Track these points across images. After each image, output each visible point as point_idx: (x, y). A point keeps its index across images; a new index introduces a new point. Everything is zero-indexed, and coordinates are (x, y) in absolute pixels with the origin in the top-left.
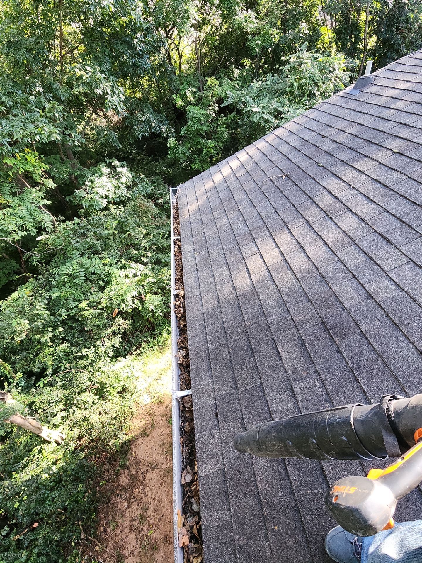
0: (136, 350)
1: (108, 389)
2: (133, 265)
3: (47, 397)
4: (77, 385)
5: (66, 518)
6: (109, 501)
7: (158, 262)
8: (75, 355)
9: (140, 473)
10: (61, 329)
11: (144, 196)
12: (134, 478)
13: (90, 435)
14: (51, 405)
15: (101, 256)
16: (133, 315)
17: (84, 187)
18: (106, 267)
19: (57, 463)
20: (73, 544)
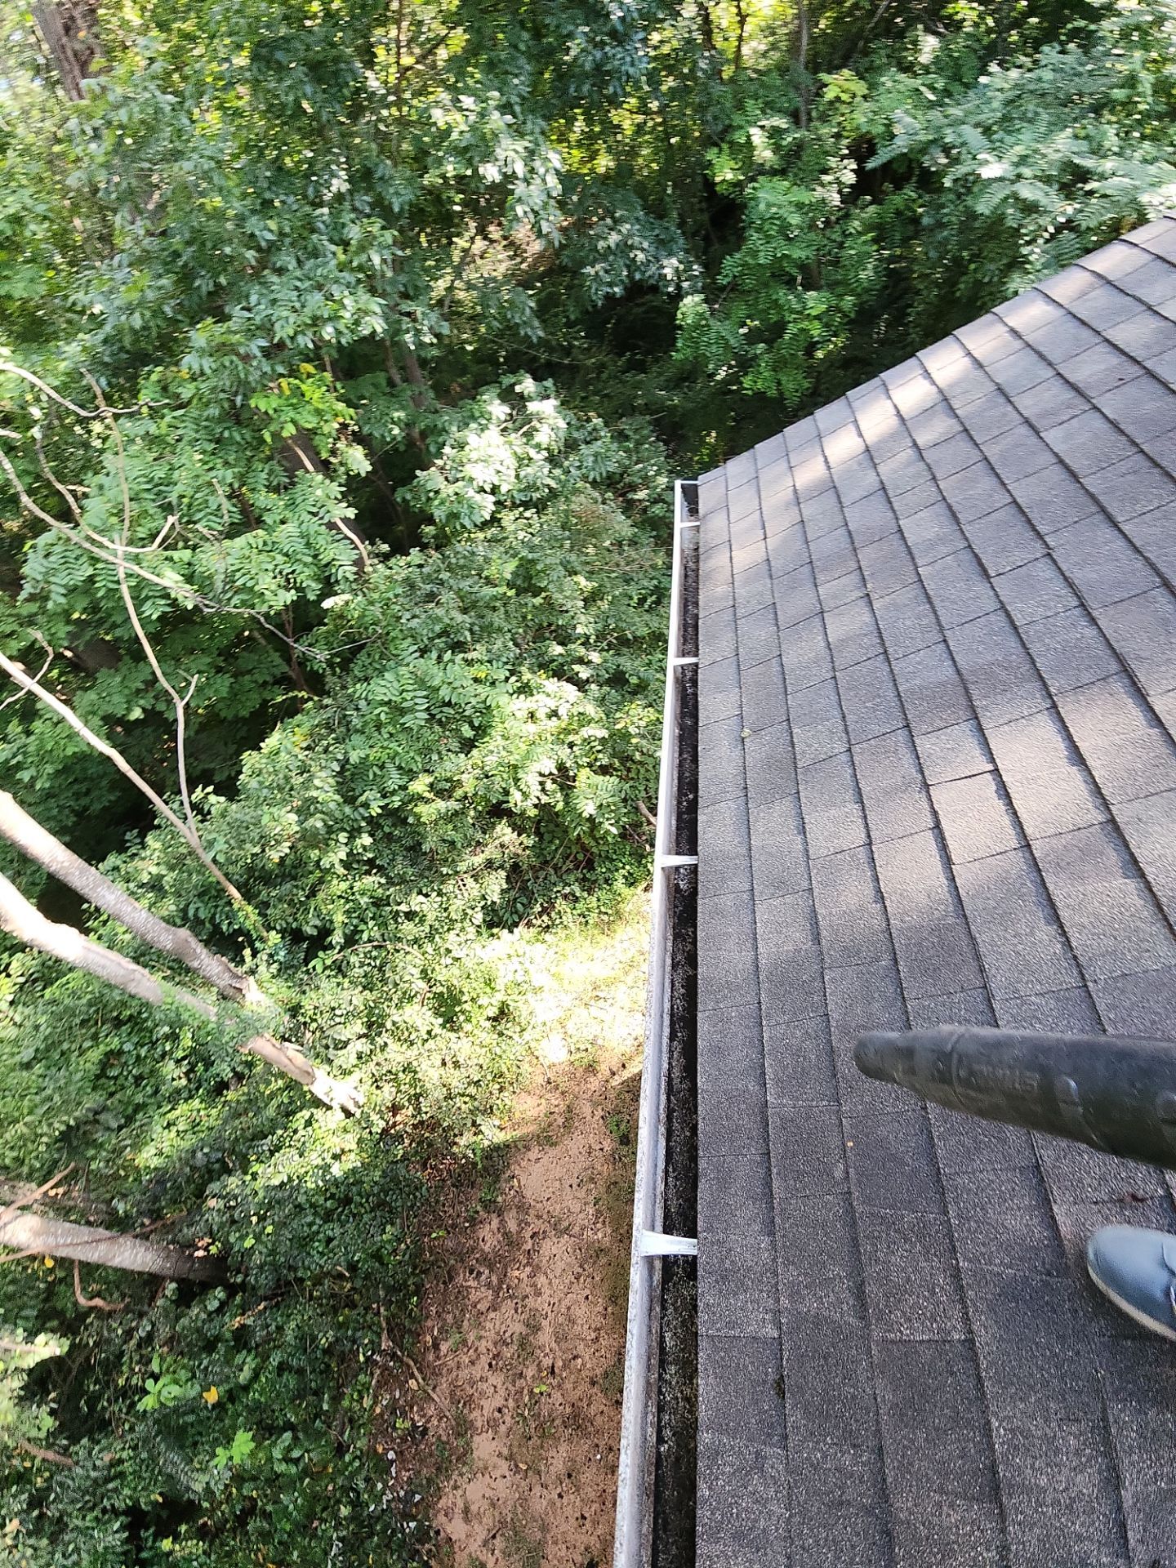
0: (541, 914)
1: (466, 1006)
2: (552, 685)
3: (329, 1000)
4: (396, 985)
5: (352, 1289)
6: (451, 1279)
7: (617, 680)
8: (395, 908)
9: (528, 1234)
10: (366, 840)
11: (594, 484)
12: (511, 1241)
13: (418, 1109)
14: (338, 1020)
15: (469, 656)
16: (539, 822)
17: (439, 462)
18: (480, 689)
19: (343, 1158)
20: (362, 1359)
